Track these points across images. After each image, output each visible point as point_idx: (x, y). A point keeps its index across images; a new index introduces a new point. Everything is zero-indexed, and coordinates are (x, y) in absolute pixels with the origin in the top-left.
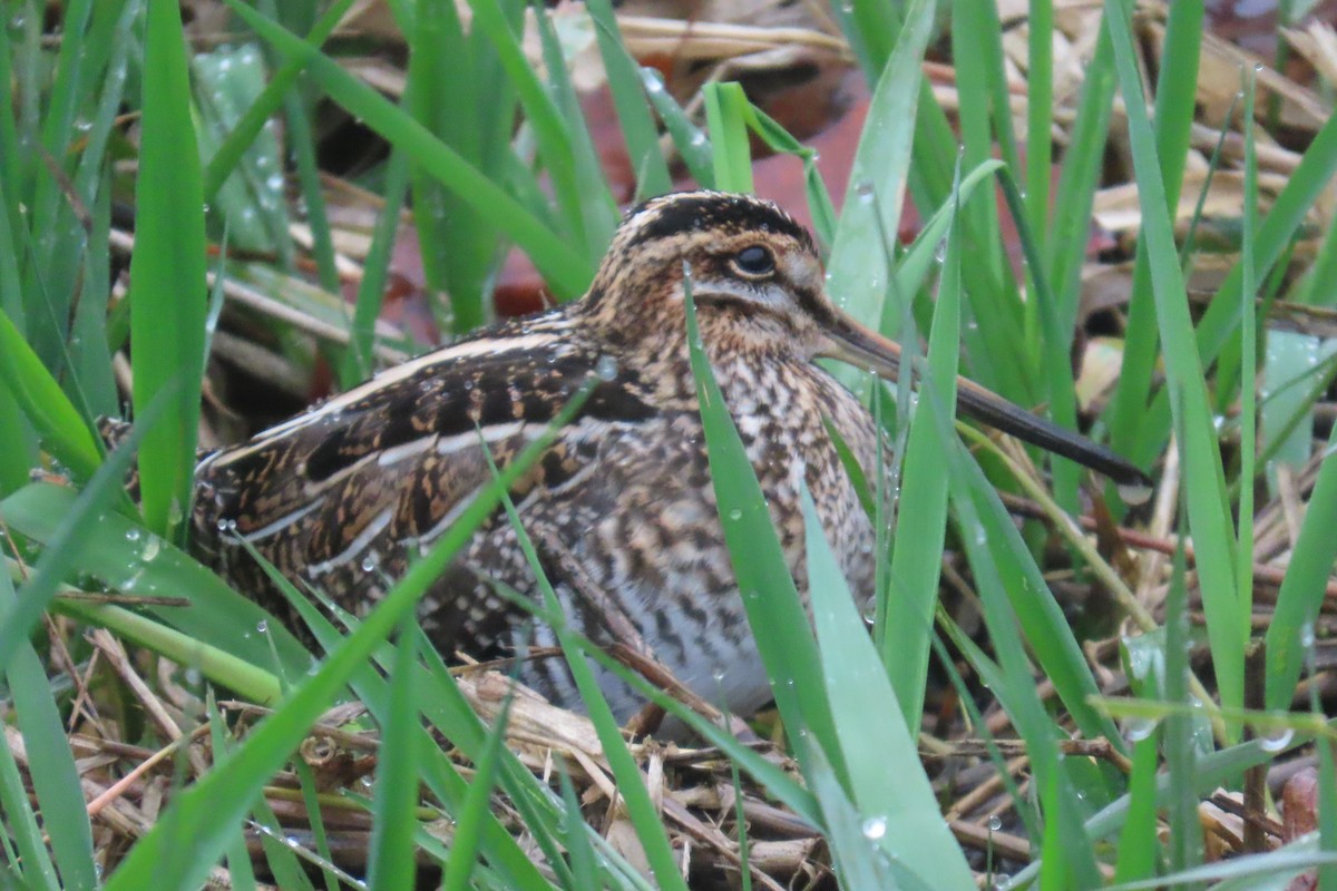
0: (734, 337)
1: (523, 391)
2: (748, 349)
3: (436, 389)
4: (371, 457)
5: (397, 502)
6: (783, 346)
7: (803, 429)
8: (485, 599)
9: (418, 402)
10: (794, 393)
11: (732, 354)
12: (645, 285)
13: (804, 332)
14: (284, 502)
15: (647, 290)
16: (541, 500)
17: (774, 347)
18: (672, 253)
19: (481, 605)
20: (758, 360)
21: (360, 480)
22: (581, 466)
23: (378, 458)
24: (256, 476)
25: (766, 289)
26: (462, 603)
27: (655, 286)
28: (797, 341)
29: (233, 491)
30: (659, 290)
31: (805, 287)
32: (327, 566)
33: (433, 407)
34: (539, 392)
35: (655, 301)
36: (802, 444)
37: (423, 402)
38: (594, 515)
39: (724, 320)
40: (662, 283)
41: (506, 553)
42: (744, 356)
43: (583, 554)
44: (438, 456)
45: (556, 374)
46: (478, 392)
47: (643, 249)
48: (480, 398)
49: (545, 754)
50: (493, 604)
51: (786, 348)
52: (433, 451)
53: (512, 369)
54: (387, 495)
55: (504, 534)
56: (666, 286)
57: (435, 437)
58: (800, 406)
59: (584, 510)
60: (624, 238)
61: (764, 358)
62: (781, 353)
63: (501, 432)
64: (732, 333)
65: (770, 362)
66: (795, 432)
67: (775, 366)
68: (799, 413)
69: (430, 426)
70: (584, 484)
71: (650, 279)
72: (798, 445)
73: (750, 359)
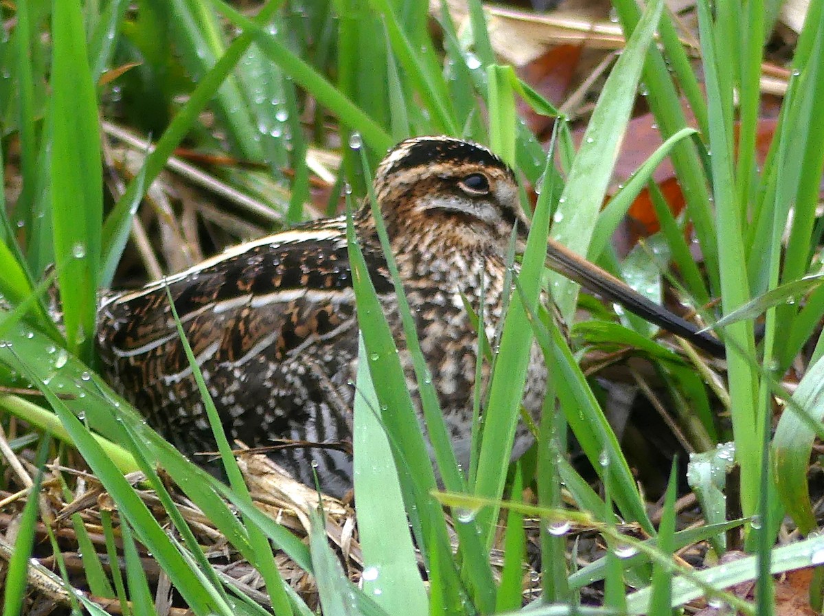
0: (454, 237)
1: (310, 268)
2: (464, 246)
3: (256, 263)
4: (210, 306)
5: (223, 337)
6: (488, 246)
7: (496, 305)
8: (274, 409)
9: (244, 271)
10: (494, 278)
11: (453, 249)
12: (397, 201)
13: (504, 236)
14: (154, 331)
15: (398, 204)
16: (314, 344)
17: (482, 245)
18: (415, 179)
19: (271, 412)
20: (470, 253)
21: (201, 320)
22: (342, 321)
23: (213, 307)
24: (141, 311)
25: (481, 205)
26: (260, 410)
27: (403, 200)
28: (499, 242)
29: (124, 321)
30: (406, 204)
31: (508, 206)
32: (176, 377)
33: (252, 275)
34: (320, 269)
35: (404, 212)
36: (495, 316)
37: (247, 271)
38: (348, 357)
39: (449, 225)
40: (409, 200)
41: (289, 378)
42: (461, 251)
43: (339, 382)
44: (251, 308)
45: (333, 258)
46: (282, 267)
47: (396, 177)
48: (283, 270)
49: (278, 512)
50: (279, 412)
51: (491, 247)
52: (248, 305)
53: (305, 253)
54: (217, 332)
55: (289, 365)
56: (411, 201)
57: (251, 296)
58: (495, 288)
59: (343, 353)
60: (385, 169)
61: (474, 253)
62: (486, 250)
63: (291, 295)
64: (454, 235)
65: (478, 256)
66: (491, 307)
67: (482, 259)
68: (495, 294)
69: (248, 288)
70: (343, 334)
71: (400, 197)
72: (491, 316)
73: (465, 253)
